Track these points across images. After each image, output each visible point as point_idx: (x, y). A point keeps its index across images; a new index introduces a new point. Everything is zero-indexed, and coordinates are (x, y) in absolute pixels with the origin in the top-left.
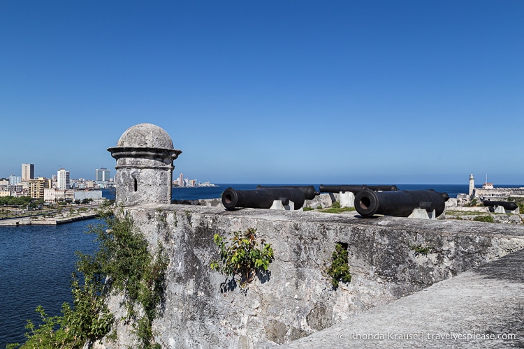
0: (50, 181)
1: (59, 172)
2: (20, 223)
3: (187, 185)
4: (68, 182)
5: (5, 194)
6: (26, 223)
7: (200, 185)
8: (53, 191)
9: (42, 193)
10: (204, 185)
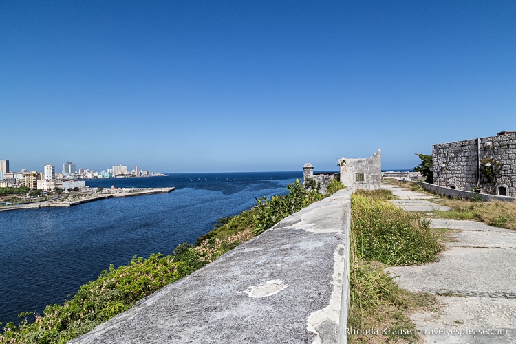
0: (41, 174)
1: (45, 167)
2: (41, 206)
3: (142, 175)
4: (53, 174)
5: (4, 185)
6: (45, 206)
7: (153, 175)
8: (45, 182)
9: (36, 184)
10: (156, 175)
